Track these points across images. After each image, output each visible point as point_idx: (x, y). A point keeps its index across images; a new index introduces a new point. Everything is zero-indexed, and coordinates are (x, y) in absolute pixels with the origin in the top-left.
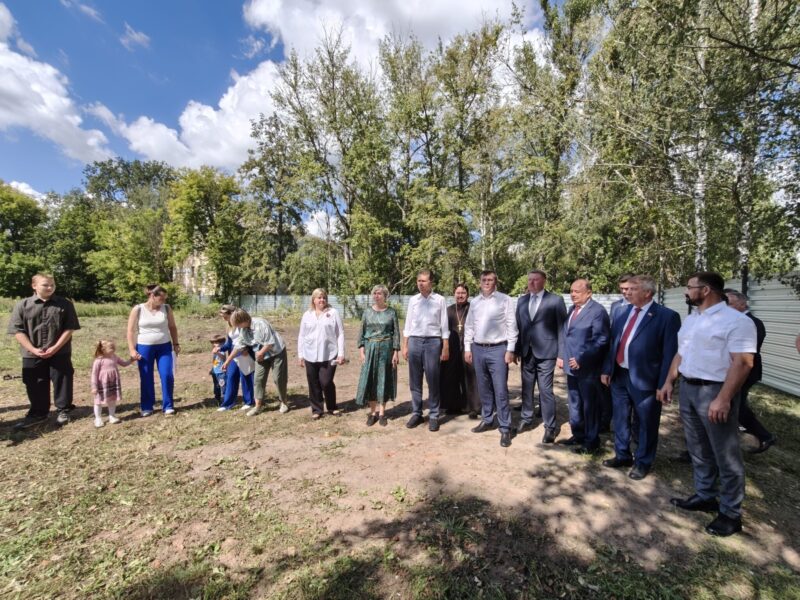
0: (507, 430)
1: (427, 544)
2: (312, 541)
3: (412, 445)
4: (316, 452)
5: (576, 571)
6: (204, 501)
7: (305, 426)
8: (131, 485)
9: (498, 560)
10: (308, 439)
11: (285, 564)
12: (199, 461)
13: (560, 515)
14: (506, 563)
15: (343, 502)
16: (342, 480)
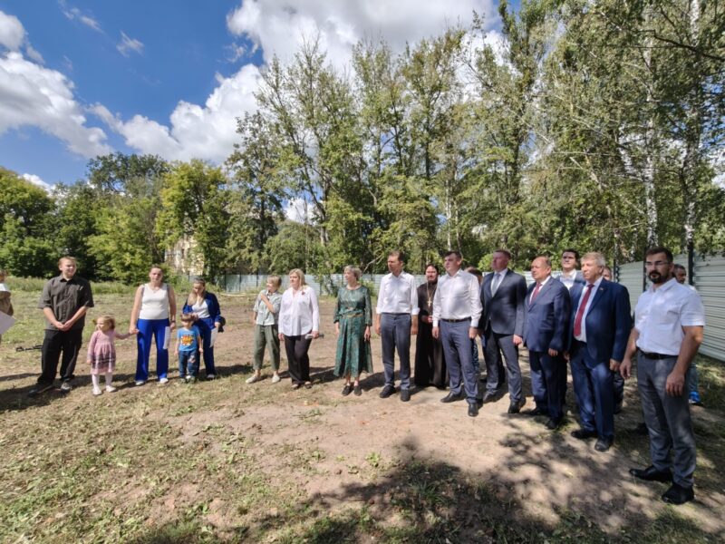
0: (474, 401)
1: (401, 507)
2: (293, 503)
3: (385, 413)
4: (297, 419)
5: (542, 534)
6: (193, 464)
7: (285, 395)
8: (127, 448)
9: (468, 522)
10: (288, 407)
11: (268, 523)
12: (188, 427)
13: (526, 482)
14: (476, 526)
15: (321, 467)
16: (320, 446)
